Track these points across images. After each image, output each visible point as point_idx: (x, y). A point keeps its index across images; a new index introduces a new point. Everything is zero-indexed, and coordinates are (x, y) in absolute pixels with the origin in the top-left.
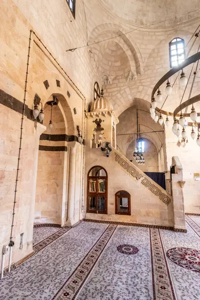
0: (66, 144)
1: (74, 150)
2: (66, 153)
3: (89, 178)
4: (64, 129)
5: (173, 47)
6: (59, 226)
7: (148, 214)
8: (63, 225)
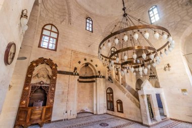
0: (94, 79)
1: (98, 82)
2: (95, 83)
3: (107, 93)
4: (93, 74)
5: (151, 13)
6: (93, 113)
7: (131, 113)
8: (95, 113)
